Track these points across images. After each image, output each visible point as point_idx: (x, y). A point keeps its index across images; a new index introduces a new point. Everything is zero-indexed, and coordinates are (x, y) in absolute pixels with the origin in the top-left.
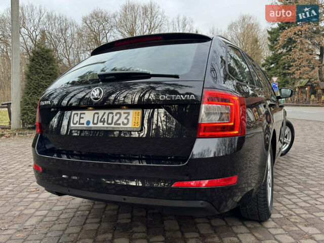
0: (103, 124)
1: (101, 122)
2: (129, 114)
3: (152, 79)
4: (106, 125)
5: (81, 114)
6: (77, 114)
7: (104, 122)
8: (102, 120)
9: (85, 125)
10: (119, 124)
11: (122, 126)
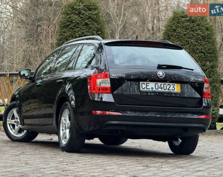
2: (174, 85)
5: (147, 84)
11: (172, 91)
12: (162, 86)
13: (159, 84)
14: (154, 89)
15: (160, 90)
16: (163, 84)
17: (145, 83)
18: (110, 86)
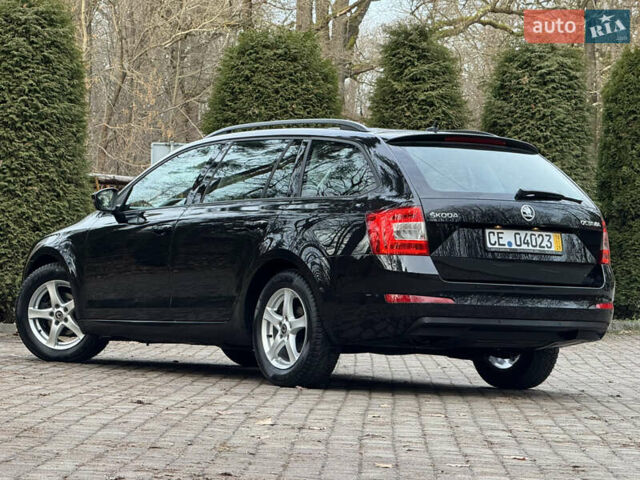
1: (524, 243)
3: (563, 201)
4: (531, 247)
6: (493, 233)
7: (528, 243)
8: (526, 241)
9: (507, 247)
10: (544, 247)
11: (546, 249)
12: (528, 238)
13: (523, 233)
14: (514, 247)
15: (524, 247)
16: (529, 233)
17: (496, 231)
18: (425, 239)
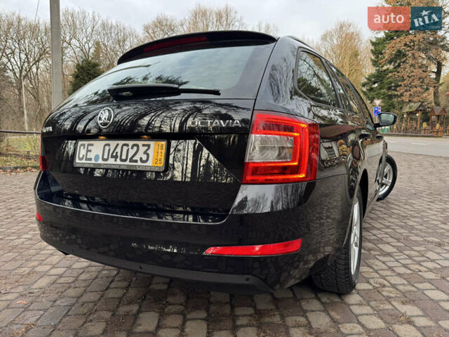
0: (116, 160)
1: (112, 157)
2: (149, 146)
4: (118, 162)
5: (89, 145)
6: (84, 145)
7: (116, 157)
8: (114, 154)
9: (93, 162)
10: (136, 161)
14: (100, 161)
